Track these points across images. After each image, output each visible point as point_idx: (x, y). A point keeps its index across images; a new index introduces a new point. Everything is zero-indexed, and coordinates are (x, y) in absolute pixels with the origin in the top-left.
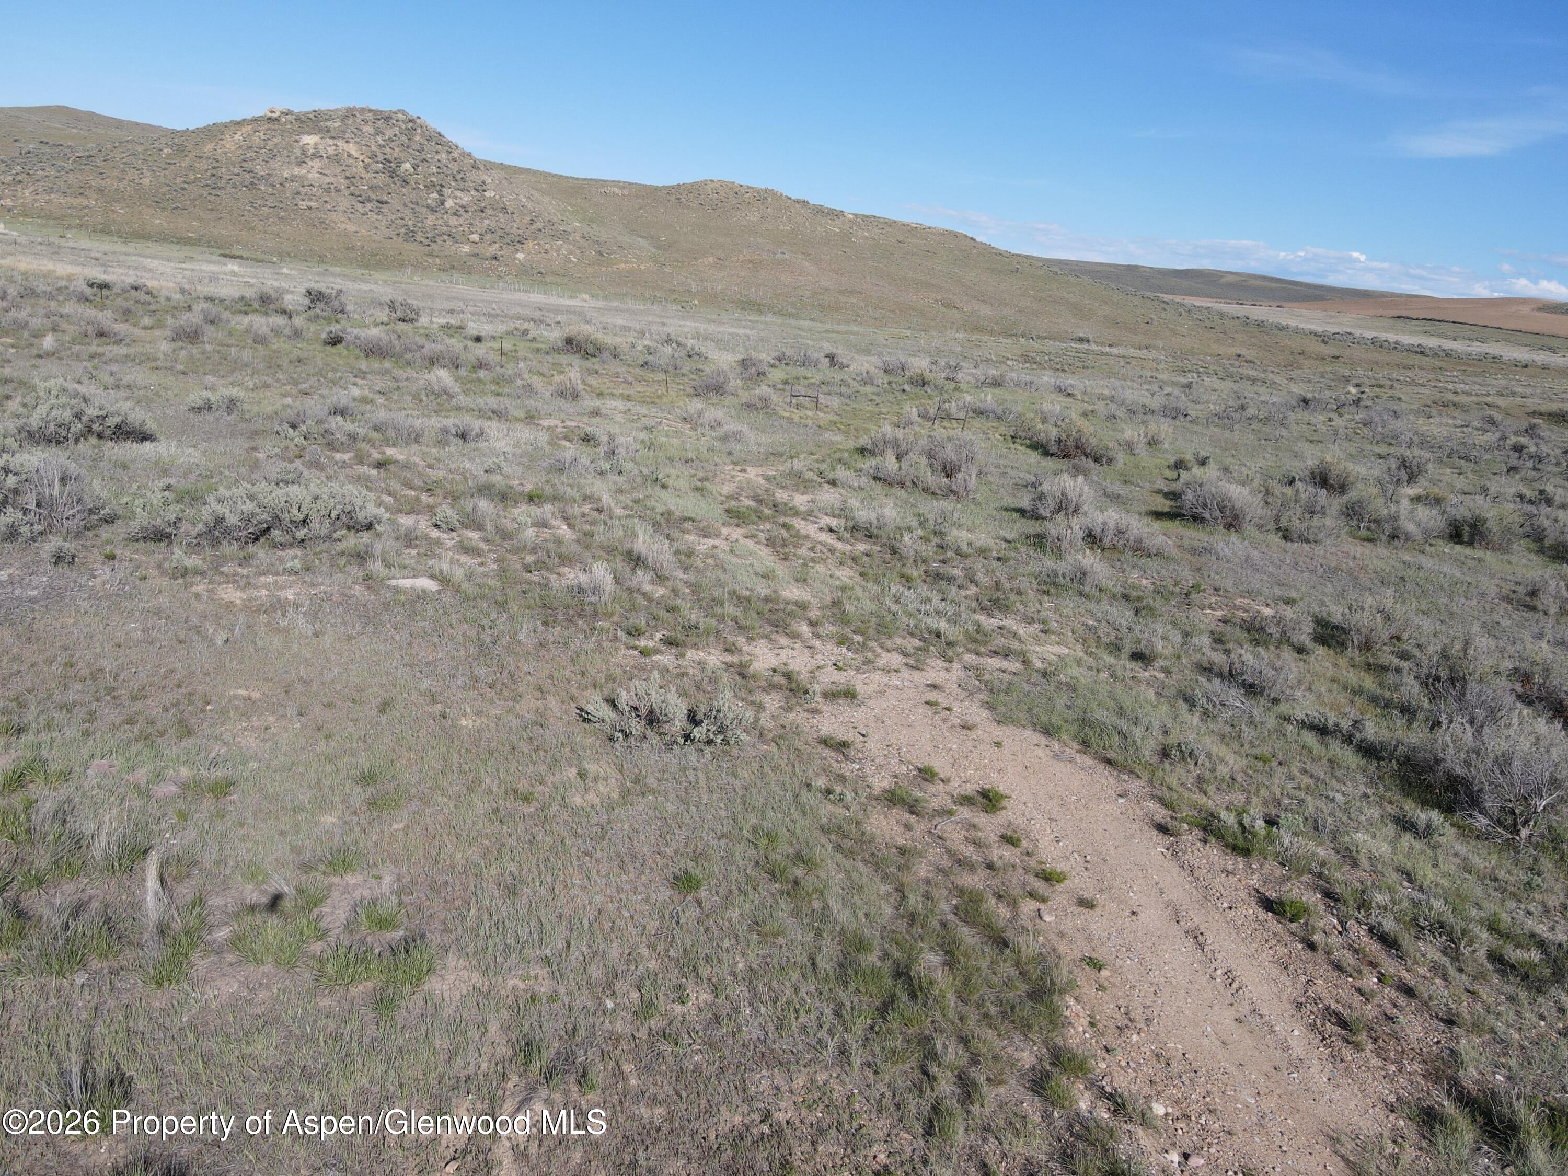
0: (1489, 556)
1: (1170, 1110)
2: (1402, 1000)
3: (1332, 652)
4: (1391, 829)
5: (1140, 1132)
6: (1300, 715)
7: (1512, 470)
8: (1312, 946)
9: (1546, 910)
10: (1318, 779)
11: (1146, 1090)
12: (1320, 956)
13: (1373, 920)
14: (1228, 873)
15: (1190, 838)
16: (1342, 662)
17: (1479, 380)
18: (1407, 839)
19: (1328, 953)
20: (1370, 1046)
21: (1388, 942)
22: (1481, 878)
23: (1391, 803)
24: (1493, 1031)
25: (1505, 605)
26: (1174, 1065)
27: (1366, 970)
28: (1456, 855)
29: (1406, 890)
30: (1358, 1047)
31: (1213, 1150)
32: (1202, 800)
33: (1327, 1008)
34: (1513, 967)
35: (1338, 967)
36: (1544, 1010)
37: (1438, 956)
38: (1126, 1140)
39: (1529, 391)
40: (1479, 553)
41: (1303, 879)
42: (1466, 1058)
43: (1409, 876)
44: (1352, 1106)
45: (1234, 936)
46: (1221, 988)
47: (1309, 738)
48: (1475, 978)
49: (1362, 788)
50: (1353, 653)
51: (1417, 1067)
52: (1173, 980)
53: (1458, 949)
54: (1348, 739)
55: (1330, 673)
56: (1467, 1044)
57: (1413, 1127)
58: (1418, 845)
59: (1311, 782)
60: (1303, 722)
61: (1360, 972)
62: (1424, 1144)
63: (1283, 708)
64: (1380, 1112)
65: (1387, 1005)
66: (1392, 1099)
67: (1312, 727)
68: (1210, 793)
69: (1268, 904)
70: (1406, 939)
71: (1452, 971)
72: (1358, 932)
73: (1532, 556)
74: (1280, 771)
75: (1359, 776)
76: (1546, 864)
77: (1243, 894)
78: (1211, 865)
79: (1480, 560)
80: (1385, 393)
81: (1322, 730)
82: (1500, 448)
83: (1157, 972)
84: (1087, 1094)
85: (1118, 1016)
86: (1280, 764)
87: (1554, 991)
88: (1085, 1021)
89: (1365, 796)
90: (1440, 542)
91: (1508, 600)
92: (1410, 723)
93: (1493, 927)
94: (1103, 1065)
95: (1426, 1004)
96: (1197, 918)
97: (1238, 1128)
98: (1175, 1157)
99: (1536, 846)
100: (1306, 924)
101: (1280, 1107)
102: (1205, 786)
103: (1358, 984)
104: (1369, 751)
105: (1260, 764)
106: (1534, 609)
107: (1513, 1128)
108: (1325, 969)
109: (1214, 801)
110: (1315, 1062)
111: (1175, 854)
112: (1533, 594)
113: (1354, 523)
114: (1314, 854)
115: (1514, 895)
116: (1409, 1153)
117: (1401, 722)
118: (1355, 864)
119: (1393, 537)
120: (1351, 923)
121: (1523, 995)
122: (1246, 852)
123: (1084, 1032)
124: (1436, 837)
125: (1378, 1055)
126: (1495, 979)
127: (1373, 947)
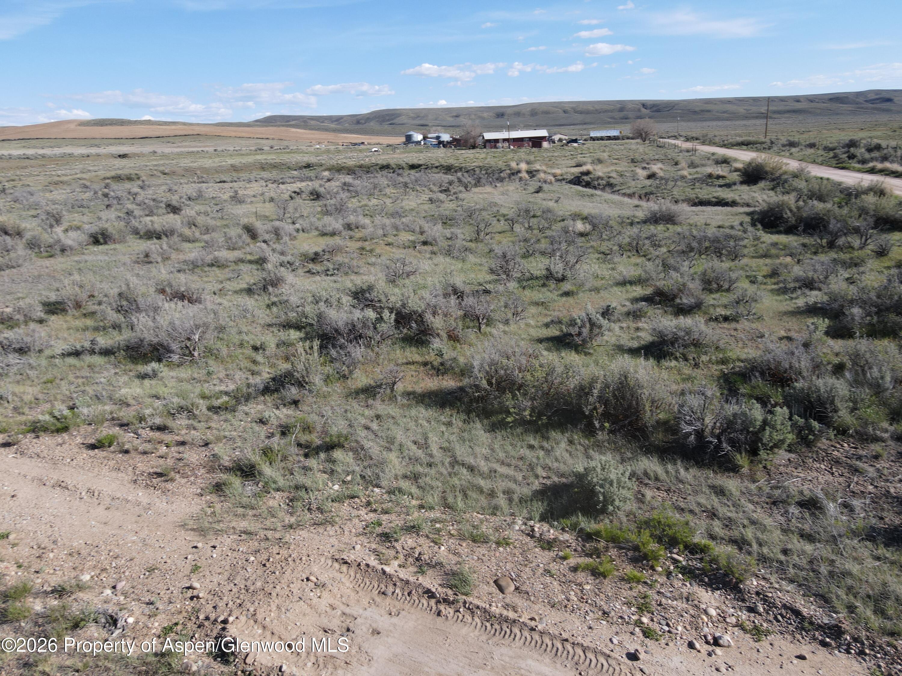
0: (117, 246)
1: (93, 574)
2: (181, 449)
3: (60, 316)
4: (137, 381)
5: (81, 595)
6: (59, 352)
7: (108, 206)
8: (127, 452)
9: (221, 381)
10: (87, 377)
11: (73, 574)
12: (133, 454)
13: (150, 423)
14: (61, 445)
15: (27, 440)
16: (68, 318)
17: (68, 167)
18: (147, 382)
19: (137, 450)
20: (178, 476)
21: (161, 428)
22: (188, 381)
23: (130, 371)
24: (225, 437)
25: (136, 265)
26: (83, 552)
27: (158, 446)
28: (172, 378)
29: (158, 403)
30: (172, 480)
31: (127, 574)
32: (23, 418)
33: (149, 474)
34: (219, 408)
35: (145, 453)
36: (240, 417)
37: (187, 422)
38: (75, 604)
39: (96, 168)
40: (112, 246)
41: (105, 425)
42: (220, 454)
43: (157, 397)
44: (183, 506)
45: (82, 472)
46: (89, 500)
47: (71, 360)
48: (207, 421)
49: (113, 371)
50: (71, 312)
51: (202, 471)
52: (59, 514)
53: (194, 414)
54: (92, 352)
55: (65, 326)
56: (218, 449)
57: (214, 496)
58: (153, 382)
59: (84, 380)
60: (63, 354)
61: (156, 449)
62: (222, 498)
63: (48, 352)
64: (197, 500)
65: (175, 454)
66: (199, 491)
67: (70, 354)
68: (27, 412)
69: (93, 447)
70: (170, 423)
71: (196, 424)
72: (146, 433)
73: (138, 241)
74: (63, 383)
75: (108, 366)
76: (211, 362)
77: (76, 450)
78: (48, 447)
79: (115, 249)
80: (19, 184)
81: (77, 354)
82: (97, 198)
83: (46, 516)
84: (37, 601)
85: (34, 552)
86: (61, 380)
87: (240, 408)
88: (15, 568)
89: (116, 373)
90: (90, 247)
91: (138, 263)
92: (120, 331)
93: (204, 397)
94: (39, 581)
95: (193, 444)
96: (55, 476)
97: (134, 554)
98: (108, 592)
99: (204, 357)
100: (118, 444)
101: (150, 531)
102: (21, 410)
103: (158, 454)
104: (107, 352)
105: (49, 385)
106: (151, 262)
107: (252, 467)
108: (138, 458)
109: (32, 415)
110: (156, 500)
111: (22, 453)
112: (147, 256)
113: (37, 250)
114: (104, 411)
115: (205, 381)
116: (218, 506)
117: (115, 333)
118: (128, 405)
119: (63, 250)
120: (140, 431)
121: (229, 416)
122: (66, 429)
123: (16, 573)
124: (160, 375)
125: (183, 478)
126: (215, 417)
127: (157, 435)
